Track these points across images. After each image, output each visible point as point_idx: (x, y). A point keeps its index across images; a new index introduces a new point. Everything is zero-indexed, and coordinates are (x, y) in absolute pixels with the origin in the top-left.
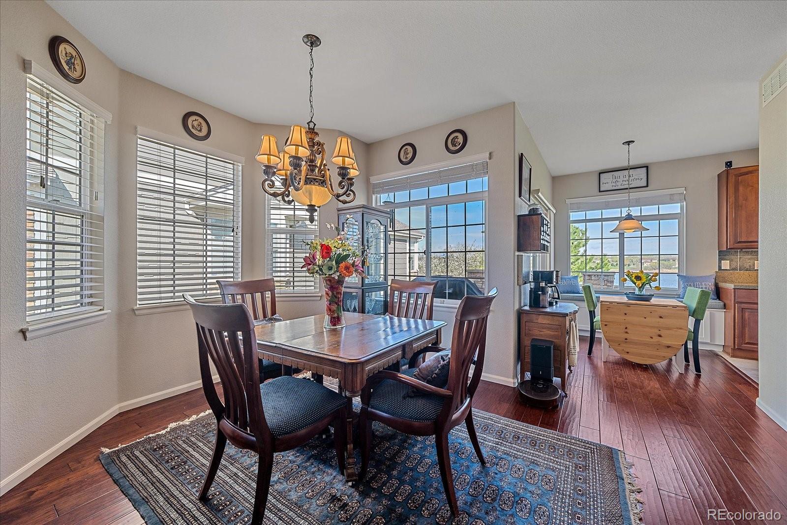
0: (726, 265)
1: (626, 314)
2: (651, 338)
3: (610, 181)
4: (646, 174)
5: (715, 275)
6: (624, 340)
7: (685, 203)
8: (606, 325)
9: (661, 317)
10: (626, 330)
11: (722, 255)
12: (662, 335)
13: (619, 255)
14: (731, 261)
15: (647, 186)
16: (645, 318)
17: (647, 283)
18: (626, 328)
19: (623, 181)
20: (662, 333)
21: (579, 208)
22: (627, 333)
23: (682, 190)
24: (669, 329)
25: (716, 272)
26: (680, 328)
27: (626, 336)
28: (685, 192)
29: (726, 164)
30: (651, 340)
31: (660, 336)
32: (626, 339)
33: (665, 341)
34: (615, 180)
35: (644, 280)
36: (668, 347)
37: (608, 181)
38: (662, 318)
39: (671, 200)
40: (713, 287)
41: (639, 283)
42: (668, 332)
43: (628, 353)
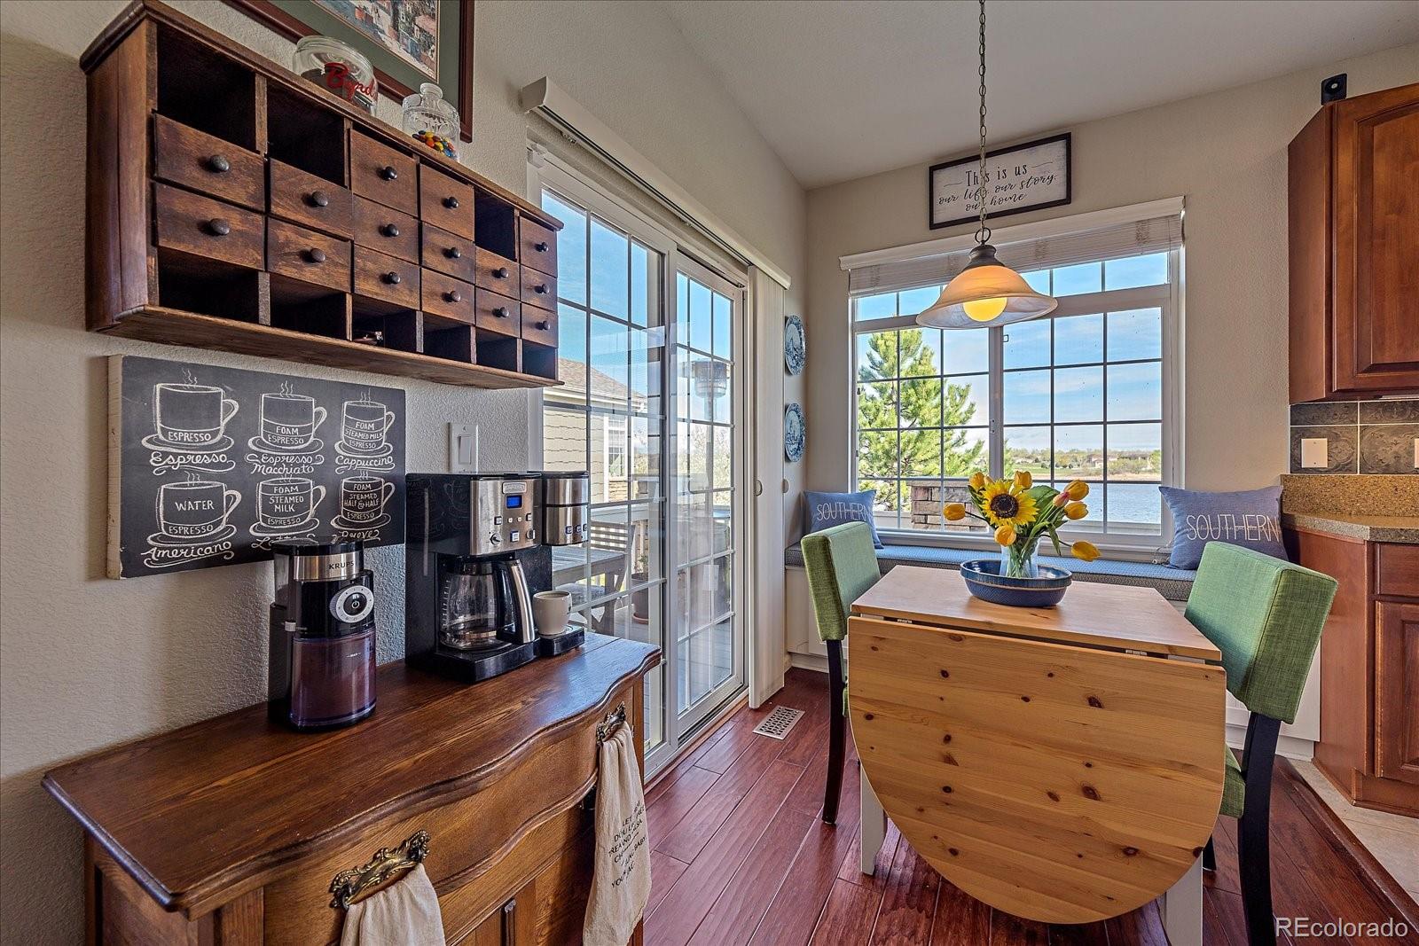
0: (1316, 452)
1: (945, 674)
2: (1053, 797)
3: (959, 191)
4: (1064, 162)
5: (1282, 488)
6: (939, 791)
7: (1182, 250)
8: (869, 717)
9: (1094, 702)
10: (947, 749)
11: (1305, 416)
12: (1100, 789)
13: (989, 427)
14: (1333, 438)
15: (1067, 200)
16: (1026, 699)
17: (1044, 528)
18: (948, 739)
19: (998, 188)
20: (1101, 777)
21: (878, 280)
22: (949, 760)
23: (1174, 205)
24: (1133, 763)
25: (1284, 478)
26: (1187, 767)
27: (947, 774)
28: (1183, 213)
29: (1326, 87)
30: (1050, 807)
31: (1090, 792)
32: (947, 789)
33: (1118, 824)
34: (974, 188)
35: (1029, 514)
36: (1129, 852)
37: (956, 195)
38: (1100, 706)
39: (1141, 239)
40: (1277, 531)
41: (1009, 526)
42: (1129, 777)
43: (954, 852)
